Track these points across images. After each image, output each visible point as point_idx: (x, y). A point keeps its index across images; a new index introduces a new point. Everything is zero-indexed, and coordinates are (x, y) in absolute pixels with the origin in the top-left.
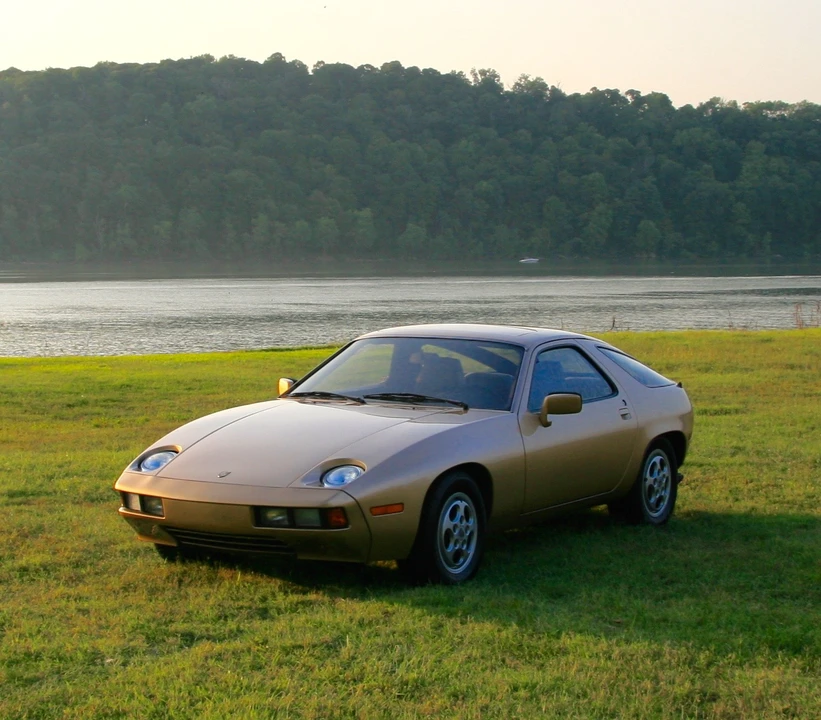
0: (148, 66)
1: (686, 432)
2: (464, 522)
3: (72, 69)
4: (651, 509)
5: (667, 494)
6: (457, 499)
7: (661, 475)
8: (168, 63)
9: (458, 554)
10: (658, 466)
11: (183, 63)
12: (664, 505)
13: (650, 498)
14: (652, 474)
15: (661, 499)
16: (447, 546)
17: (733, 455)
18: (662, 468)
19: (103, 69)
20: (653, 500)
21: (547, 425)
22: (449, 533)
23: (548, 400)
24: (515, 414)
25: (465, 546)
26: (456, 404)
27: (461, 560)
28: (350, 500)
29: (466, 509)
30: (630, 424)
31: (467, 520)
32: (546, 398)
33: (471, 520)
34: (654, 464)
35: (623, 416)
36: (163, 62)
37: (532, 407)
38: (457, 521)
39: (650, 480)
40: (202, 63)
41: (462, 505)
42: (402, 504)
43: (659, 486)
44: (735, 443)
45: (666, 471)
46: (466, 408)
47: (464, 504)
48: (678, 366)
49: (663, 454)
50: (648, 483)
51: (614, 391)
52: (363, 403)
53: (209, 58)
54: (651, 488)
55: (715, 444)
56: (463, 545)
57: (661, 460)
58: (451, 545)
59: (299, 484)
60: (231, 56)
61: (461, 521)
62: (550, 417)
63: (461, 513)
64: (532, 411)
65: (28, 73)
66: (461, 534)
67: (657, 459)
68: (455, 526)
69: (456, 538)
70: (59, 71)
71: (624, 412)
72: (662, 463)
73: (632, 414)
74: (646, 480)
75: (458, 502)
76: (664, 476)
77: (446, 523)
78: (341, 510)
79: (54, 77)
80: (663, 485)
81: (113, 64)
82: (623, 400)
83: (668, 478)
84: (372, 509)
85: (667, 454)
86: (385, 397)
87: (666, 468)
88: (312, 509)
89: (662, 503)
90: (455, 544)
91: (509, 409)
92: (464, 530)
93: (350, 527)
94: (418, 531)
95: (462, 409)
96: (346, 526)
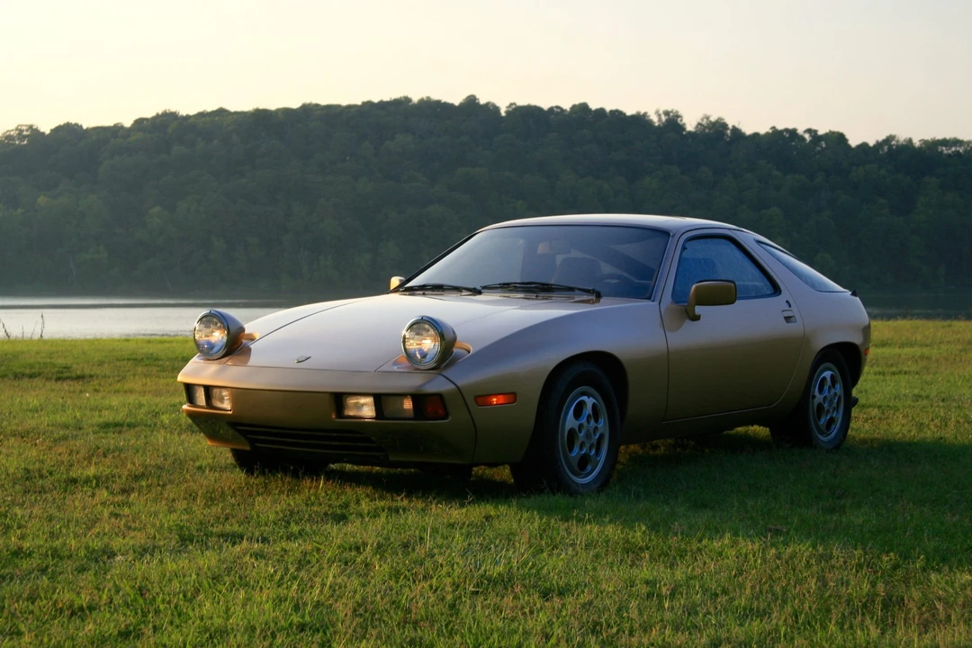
0: (349, 107)
1: (862, 350)
2: (593, 422)
3: (278, 111)
4: (822, 433)
5: (839, 417)
6: (584, 394)
7: (833, 391)
8: (368, 105)
9: (584, 462)
10: (829, 383)
11: (382, 105)
12: (836, 428)
13: (819, 419)
14: (821, 391)
15: (831, 421)
16: (571, 450)
18: (833, 384)
19: (308, 111)
20: (823, 421)
21: (696, 318)
22: (572, 434)
23: (697, 288)
24: (656, 303)
25: (593, 451)
26: (587, 291)
27: (589, 468)
28: (450, 386)
29: (594, 406)
30: (794, 329)
31: (596, 421)
32: (694, 287)
33: (602, 421)
34: (824, 378)
35: (788, 319)
36: (364, 104)
37: (676, 297)
38: (584, 421)
39: (819, 398)
40: (401, 105)
41: (590, 402)
42: (514, 394)
43: (830, 405)
45: (839, 389)
46: (599, 296)
47: (592, 400)
49: (837, 371)
50: (816, 401)
51: (776, 290)
52: (479, 293)
53: (407, 100)
54: (820, 407)
56: (590, 449)
57: (832, 376)
58: (576, 449)
59: (388, 368)
60: (428, 98)
61: (588, 421)
62: (699, 310)
63: (588, 410)
64: (676, 302)
65: (236, 113)
66: (588, 436)
67: (827, 374)
68: (581, 426)
69: (581, 440)
71: (787, 314)
72: (833, 380)
73: (798, 317)
74: (814, 397)
75: (584, 398)
76: (835, 394)
77: (570, 422)
78: (439, 396)
79: (261, 116)
80: (835, 405)
81: (317, 105)
82: (787, 302)
83: (840, 396)
84: (477, 398)
85: (839, 370)
86: (506, 287)
87: (838, 386)
88: (403, 395)
89: (833, 426)
90: (581, 448)
91: (649, 298)
92: (592, 432)
93: (450, 417)
94: (535, 427)
95: (593, 297)
96: (445, 417)
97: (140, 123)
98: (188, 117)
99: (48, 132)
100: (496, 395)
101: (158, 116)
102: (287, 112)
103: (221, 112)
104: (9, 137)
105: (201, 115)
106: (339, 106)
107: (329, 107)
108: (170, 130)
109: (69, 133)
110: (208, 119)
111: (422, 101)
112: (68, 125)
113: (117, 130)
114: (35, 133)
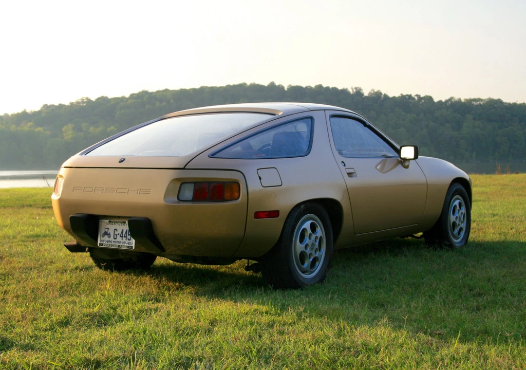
0: (221, 87)
3: (190, 89)
8: (229, 86)
11: (234, 87)
19: (203, 89)
36: (227, 86)
40: (242, 86)
53: (245, 84)
60: (254, 83)
65: (172, 91)
70: (185, 90)
81: (207, 87)
97: (132, 96)
98: (152, 93)
99: (94, 100)
101: (140, 92)
102: (194, 90)
103: (166, 90)
104: (78, 103)
105: (158, 92)
106: (216, 87)
107: (212, 88)
108: (145, 99)
109: (103, 100)
110: (160, 93)
112: (102, 97)
113: (123, 99)
114: (89, 101)
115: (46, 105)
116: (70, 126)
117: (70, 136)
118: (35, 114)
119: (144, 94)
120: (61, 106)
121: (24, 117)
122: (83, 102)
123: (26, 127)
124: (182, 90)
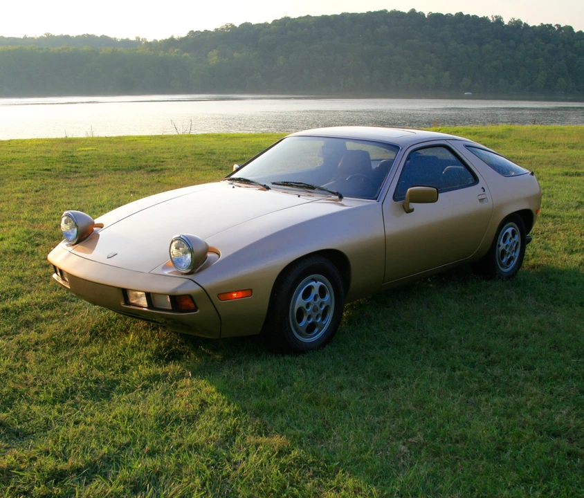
0: (361, 14)
1: (534, 212)
2: (319, 299)
4: (502, 266)
5: (517, 254)
6: (313, 280)
7: (513, 240)
8: (369, 13)
9: (311, 328)
10: (510, 235)
11: (375, 13)
12: (513, 263)
13: (502, 259)
14: (504, 241)
15: (511, 259)
16: (300, 321)
17: (577, 208)
18: (513, 236)
20: (504, 260)
21: (412, 210)
22: (301, 312)
23: (410, 191)
24: (381, 202)
25: (320, 319)
26: (333, 193)
27: (316, 330)
28: (197, 288)
29: (321, 287)
30: (486, 206)
31: (323, 297)
32: (409, 190)
33: (327, 296)
34: (507, 234)
35: (481, 200)
37: (396, 198)
38: (311, 299)
39: (503, 246)
40: (383, 13)
41: (316, 285)
42: (251, 290)
43: (510, 249)
44: (578, 199)
45: (517, 238)
46: (341, 197)
47: (320, 283)
48: (559, 145)
49: (517, 227)
50: (501, 248)
51: (475, 180)
52: (268, 188)
53: (386, 11)
54: (503, 252)
55: (567, 199)
56: (317, 318)
57: (513, 231)
58: (304, 321)
59: (158, 271)
61: (315, 299)
62: (412, 205)
63: (315, 291)
64: (397, 201)
66: (315, 310)
67: (509, 230)
68: (308, 305)
69: (308, 314)
71: (480, 197)
72: (514, 233)
73: (490, 198)
74: (499, 246)
75: (313, 283)
76: (515, 241)
77: (299, 302)
78: (189, 297)
80: (514, 249)
82: (483, 188)
83: (518, 243)
84: (219, 295)
85: (518, 226)
86: (287, 184)
87: (516, 236)
88: (165, 295)
89: (512, 262)
90: (309, 318)
91: (376, 199)
92: (318, 306)
93: (198, 311)
94: (267, 315)
95: (337, 197)
96: (195, 310)
97: (275, 22)
98: (294, 19)
99: (238, 26)
100: (236, 292)
101: (282, 19)
102: (335, 16)
103: (308, 17)
104: (222, 29)
105: (300, 18)
107: (353, 14)
109: (246, 26)
110: (302, 20)
111: (392, 11)
112: (246, 23)
113: (265, 25)
114: (233, 27)
115: (193, 31)
116: (215, 52)
117: (214, 62)
118: (182, 40)
119: (287, 19)
120: (206, 32)
121: (171, 42)
122: (227, 28)
123: (173, 53)
124: (323, 16)
